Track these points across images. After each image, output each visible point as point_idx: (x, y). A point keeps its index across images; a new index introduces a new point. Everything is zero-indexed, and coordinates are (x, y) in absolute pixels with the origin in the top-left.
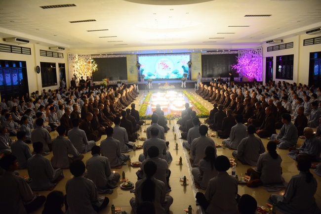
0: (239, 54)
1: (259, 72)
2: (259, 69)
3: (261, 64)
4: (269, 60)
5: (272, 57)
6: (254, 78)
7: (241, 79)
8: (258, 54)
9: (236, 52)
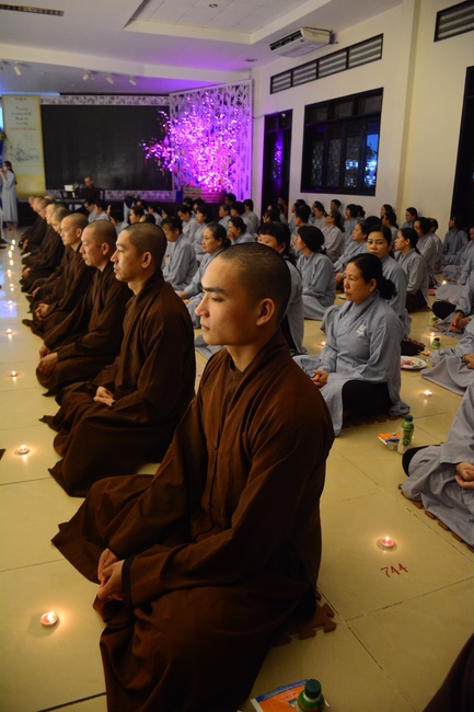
0: (172, 107)
1: (238, 171)
2: (238, 160)
3: (247, 142)
4: (277, 126)
5: (289, 113)
6: (224, 191)
7: (180, 194)
8: (239, 103)
9: (161, 101)
